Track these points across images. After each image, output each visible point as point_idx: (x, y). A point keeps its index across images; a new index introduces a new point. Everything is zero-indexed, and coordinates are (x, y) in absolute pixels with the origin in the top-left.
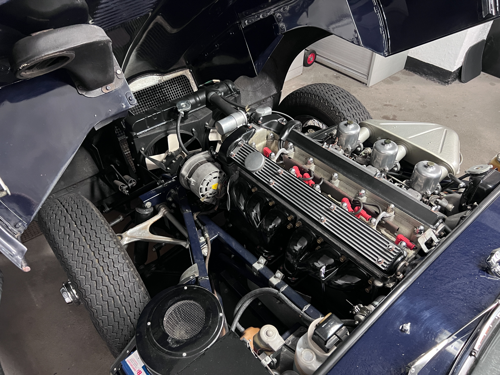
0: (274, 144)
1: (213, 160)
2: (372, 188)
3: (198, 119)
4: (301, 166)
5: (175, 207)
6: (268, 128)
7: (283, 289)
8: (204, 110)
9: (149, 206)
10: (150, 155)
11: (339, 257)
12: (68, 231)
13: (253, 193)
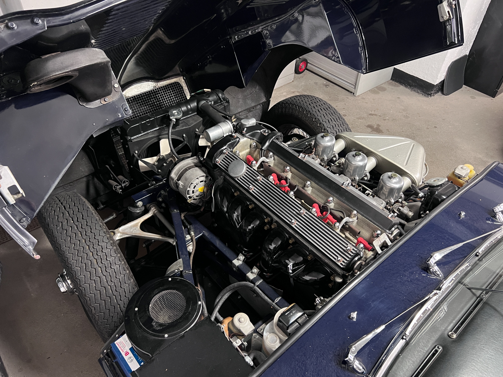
0: (256, 153)
1: (201, 165)
2: (339, 196)
3: (189, 126)
4: (279, 174)
5: (165, 207)
6: (251, 138)
7: (258, 283)
8: (195, 117)
9: (140, 205)
10: (143, 157)
11: (307, 255)
12: (65, 227)
13: (235, 196)
